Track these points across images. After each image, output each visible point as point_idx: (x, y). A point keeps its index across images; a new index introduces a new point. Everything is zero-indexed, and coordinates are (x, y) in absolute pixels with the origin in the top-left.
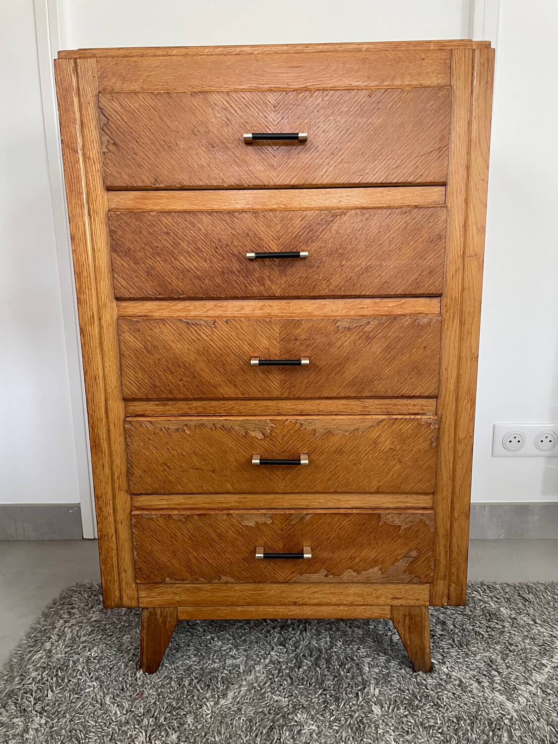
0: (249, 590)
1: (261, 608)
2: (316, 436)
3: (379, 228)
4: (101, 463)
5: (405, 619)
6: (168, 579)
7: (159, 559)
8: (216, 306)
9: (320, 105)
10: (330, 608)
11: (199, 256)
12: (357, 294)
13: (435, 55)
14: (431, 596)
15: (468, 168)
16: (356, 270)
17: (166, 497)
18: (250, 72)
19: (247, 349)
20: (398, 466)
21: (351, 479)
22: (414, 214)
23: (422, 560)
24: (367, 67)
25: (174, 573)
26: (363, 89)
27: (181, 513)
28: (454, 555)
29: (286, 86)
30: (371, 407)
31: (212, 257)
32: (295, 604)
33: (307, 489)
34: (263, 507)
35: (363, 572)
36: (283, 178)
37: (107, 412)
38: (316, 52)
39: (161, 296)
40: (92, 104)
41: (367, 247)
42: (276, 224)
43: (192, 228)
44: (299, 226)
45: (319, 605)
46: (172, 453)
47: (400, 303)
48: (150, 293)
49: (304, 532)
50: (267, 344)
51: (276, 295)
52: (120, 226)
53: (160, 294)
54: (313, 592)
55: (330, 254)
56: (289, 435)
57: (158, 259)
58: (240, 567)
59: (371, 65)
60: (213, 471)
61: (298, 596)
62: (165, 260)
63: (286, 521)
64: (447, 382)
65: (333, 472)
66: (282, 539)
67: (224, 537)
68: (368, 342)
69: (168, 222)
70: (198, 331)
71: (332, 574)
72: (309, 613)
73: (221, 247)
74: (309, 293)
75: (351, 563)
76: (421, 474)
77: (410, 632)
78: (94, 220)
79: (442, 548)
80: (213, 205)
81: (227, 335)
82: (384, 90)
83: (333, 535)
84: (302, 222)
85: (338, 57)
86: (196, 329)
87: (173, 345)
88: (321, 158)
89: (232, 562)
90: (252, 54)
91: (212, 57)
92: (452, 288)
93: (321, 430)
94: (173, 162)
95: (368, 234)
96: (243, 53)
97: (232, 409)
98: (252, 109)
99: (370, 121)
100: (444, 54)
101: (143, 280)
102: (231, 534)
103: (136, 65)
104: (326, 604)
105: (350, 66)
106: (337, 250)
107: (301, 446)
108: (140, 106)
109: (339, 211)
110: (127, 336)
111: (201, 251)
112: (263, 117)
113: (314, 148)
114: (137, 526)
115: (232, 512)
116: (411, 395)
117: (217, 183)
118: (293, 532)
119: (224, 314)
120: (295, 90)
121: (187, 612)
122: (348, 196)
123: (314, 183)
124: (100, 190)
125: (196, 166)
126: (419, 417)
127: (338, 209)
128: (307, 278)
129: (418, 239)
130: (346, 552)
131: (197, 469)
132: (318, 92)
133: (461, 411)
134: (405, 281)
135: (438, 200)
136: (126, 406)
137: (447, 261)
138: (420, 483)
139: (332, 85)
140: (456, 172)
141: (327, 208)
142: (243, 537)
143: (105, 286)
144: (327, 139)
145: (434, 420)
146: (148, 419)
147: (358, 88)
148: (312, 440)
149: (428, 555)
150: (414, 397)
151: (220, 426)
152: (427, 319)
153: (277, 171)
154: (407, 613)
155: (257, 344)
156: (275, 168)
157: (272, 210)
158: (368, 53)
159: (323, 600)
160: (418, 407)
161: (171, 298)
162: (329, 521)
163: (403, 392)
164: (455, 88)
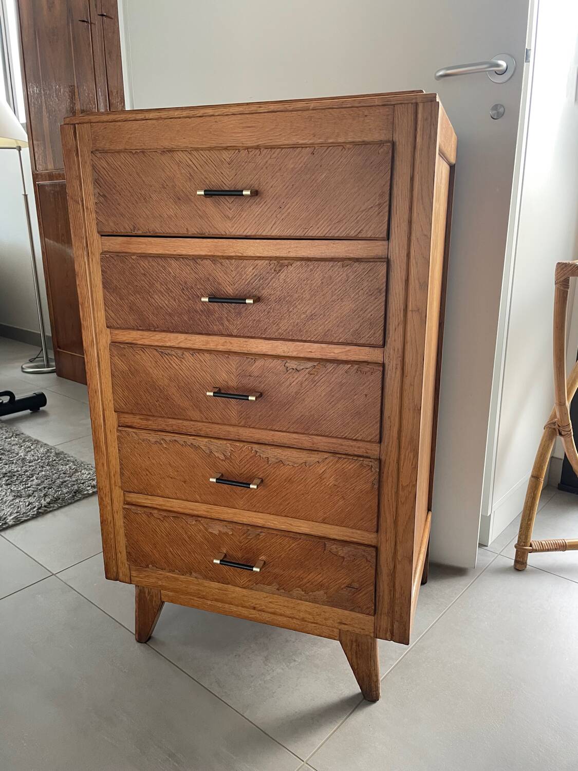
0: (216, 589)
1: (227, 606)
2: (270, 463)
3: (322, 280)
5: (352, 645)
7: (144, 548)
8: (186, 339)
9: (269, 163)
10: (285, 619)
11: (169, 296)
12: (304, 339)
13: (378, 111)
14: (375, 628)
15: (410, 222)
16: (302, 317)
17: (149, 497)
18: (210, 133)
19: (210, 380)
20: (341, 502)
21: (300, 507)
22: (355, 267)
23: (364, 593)
24: (313, 125)
25: (155, 561)
26: (306, 147)
27: (159, 513)
28: (397, 595)
29: (241, 145)
30: (319, 444)
31: (180, 298)
32: (254, 608)
33: (262, 509)
34: (226, 520)
35: (311, 593)
36: (237, 228)
37: (104, 421)
38: (268, 112)
40: (88, 162)
42: (232, 271)
43: (163, 270)
44: (251, 273)
45: (274, 613)
46: (152, 461)
47: (344, 350)
48: (133, 323)
49: (258, 547)
50: (226, 377)
51: (234, 334)
52: (109, 267)
53: (140, 327)
54: (270, 602)
55: (279, 301)
56: (246, 460)
57: (138, 296)
58: (207, 567)
59: (316, 123)
60: (185, 482)
61: (257, 602)
62: (143, 298)
63: (243, 535)
64: (390, 430)
66: (241, 550)
67: (193, 539)
68: (314, 384)
69: (144, 265)
70: (171, 361)
71: (283, 589)
72: (268, 619)
73: (187, 289)
74: (262, 334)
75: (299, 582)
76: (362, 513)
77: (357, 657)
78: (92, 260)
79: (386, 586)
80: (182, 251)
81: (192, 365)
82: (326, 148)
83: (284, 554)
84: (254, 270)
85: (287, 116)
86: (168, 358)
87: (151, 371)
88: (270, 212)
89: (199, 562)
91: (180, 120)
92: (395, 340)
93: (273, 460)
94: (148, 213)
95: (312, 284)
96: (205, 115)
97: (200, 430)
98: (210, 166)
99: (313, 177)
100: (387, 110)
101: (128, 313)
102: (199, 538)
103: (120, 129)
104: (281, 615)
105: (298, 125)
106: (285, 297)
107: (256, 471)
108: (122, 163)
109: (286, 261)
110: (116, 359)
111: (171, 292)
112: (219, 172)
113: (264, 202)
114: (127, 518)
115: (200, 519)
116: (354, 438)
117: (183, 231)
118: (250, 546)
119: (193, 347)
120: (247, 148)
121: (169, 596)
122: (297, 247)
123: (264, 234)
124: (96, 235)
125: (166, 216)
126: (362, 459)
127: (286, 259)
128: (259, 321)
129: (359, 291)
130: (296, 572)
131: (171, 478)
132: (267, 150)
133: (405, 459)
134: (347, 331)
135: (380, 254)
136: (119, 417)
137: (390, 314)
138: (362, 521)
139: (280, 143)
140: (399, 227)
141: (276, 258)
142: (208, 542)
143: (101, 315)
144: (275, 194)
145: (375, 464)
146: (134, 430)
147: (303, 146)
148: (265, 467)
149: (369, 589)
150: (357, 440)
151: (189, 444)
152: (368, 369)
153: (233, 222)
154: (354, 639)
155: (217, 377)
156: (230, 219)
157: (229, 258)
158: (315, 111)
159: (278, 610)
160: (363, 450)
161: (149, 330)
162: (280, 541)
163: (346, 435)
164: (397, 144)
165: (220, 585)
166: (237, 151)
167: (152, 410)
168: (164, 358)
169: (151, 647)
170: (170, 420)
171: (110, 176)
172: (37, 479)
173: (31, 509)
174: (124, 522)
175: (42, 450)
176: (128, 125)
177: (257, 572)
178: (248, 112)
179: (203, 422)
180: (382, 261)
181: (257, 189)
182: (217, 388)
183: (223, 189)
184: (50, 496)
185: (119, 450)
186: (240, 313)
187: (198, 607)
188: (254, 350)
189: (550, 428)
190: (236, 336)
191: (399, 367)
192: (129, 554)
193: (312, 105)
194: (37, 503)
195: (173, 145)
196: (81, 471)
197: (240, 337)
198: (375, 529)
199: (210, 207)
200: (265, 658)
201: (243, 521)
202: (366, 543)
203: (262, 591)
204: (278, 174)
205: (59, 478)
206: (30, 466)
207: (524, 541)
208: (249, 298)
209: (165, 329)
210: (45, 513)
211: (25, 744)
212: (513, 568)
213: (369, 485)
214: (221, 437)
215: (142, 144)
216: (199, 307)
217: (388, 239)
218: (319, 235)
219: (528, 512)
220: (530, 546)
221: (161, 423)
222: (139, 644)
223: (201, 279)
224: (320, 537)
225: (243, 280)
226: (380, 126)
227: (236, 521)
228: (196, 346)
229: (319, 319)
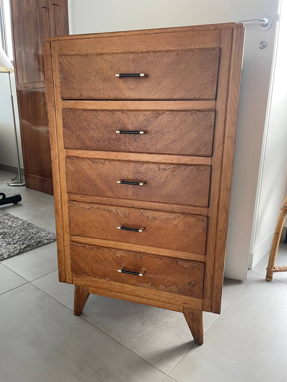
0: (118, 286)
1: (123, 295)
2: (149, 219)
3: (180, 121)
4: (59, 220)
5: (190, 314)
6: (83, 274)
8: (106, 154)
9: (153, 60)
10: (155, 302)
11: (98, 131)
12: (169, 153)
13: (213, 32)
14: (202, 306)
15: (228, 91)
16: (169, 141)
17: (84, 238)
18: (123, 45)
19: (118, 175)
20: (186, 239)
21: (164, 242)
22: (198, 114)
23: (197, 287)
24: (178, 40)
25: (86, 272)
26: (174, 51)
27: (89, 246)
28: (215, 288)
29: (139, 51)
30: (175, 209)
31: (104, 132)
32: (138, 296)
33: (144, 243)
34: (125, 249)
36: (136, 95)
37: (61, 198)
38: (154, 33)
39: (83, 148)
40: (57, 61)
41: (174, 130)
42: (132, 117)
43: (95, 118)
44: (142, 119)
45: (149, 299)
46: (86, 218)
47: (191, 159)
48: (78, 146)
49: (141, 263)
50: (127, 174)
51: (132, 151)
52: (66, 116)
53: (82, 147)
54: (146, 293)
55: (157, 132)
56: (136, 217)
57: (82, 131)
58: (114, 275)
59: (180, 39)
60: (103, 230)
61: (140, 293)
62: (84, 132)
63: (134, 257)
64: (214, 201)
65: (156, 237)
66: (132, 265)
67: (107, 259)
68: (174, 177)
69: (85, 115)
70: (98, 166)
71: (154, 285)
72: (145, 302)
73: (108, 127)
74: (147, 151)
75: (163, 282)
76: (198, 244)
77: (192, 322)
78: (57, 113)
79: (209, 284)
80: (106, 107)
81: (109, 168)
82: (185, 51)
83: (155, 267)
84: (144, 117)
85: (164, 36)
86: (97, 164)
87: (87, 171)
88: (153, 86)
89: (110, 272)
90: (124, 36)
91: (107, 38)
92: (218, 153)
93: (151, 217)
94: (88, 87)
95: (175, 123)
97: (112, 202)
98: (122, 62)
99: (177, 67)
100: (217, 31)
101: (75, 141)
102: (110, 259)
103: (75, 43)
104: (152, 299)
105: (169, 40)
106: (160, 131)
107: (141, 223)
108: (75, 61)
110: (69, 165)
111: (99, 129)
112: (127, 65)
113: (150, 81)
114: (71, 249)
115: (111, 249)
116: (194, 205)
117: (106, 97)
118: (137, 263)
119: (109, 158)
120: (142, 52)
121: (92, 290)
122: (167, 104)
123: (150, 97)
124: (60, 99)
125: (98, 89)
126: (198, 216)
127: (161, 111)
128: (146, 144)
129: (200, 127)
130: (161, 276)
131: (96, 227)
132: (153, 53)
133: (221, 216)
134: (193, 148)
135: (211, 107)
136: (69, 196)
137: (216, 140)
138: (197, 249)
139: (160, 50)
140: (222, 93)
141: (156, 110)
142: (115, 261)
143: (61, 142)
144: (156, 76)
145: (205, 219)
146: (77, 203)
147: (172, 51)
148: (146, 221)
149: (200, 285)
150: (196, 206)
151: (106, 209)
152: (203, 168)
153: (133, 91)
154: (191, 312)
155: (122, 174)
156: (132, 90)
157: (130, 110)
158: (179, 33)
159: (151, 297)
160: (199, 211)
161: (87, 150)
162: (153, 260)
163: (190, 203)
164: (222, 49)
165: (120, 284)
166: (137, 54)
167: (87, 192)
168: (94, 164)
170: (96, 197)
171: (69, 68)
172: (18, 236)
173: (16, 250)
174: (70, 251)
175: (20, 222)
176: (79, 41)
177: (141, 276)
178: (143, 34)
179: (114, 198)
180: (212, 111)
181: (147, 74)
182: (122, 179)
183: (128, 73)
184: (26, 244)
185: (69, 213)
186: (135, 140)
187: (108, 296)
188: (142, 160)
189: (284, 209)
190: (133, 152)
191: (220, 167)
192: (72, 268)
193: (177, 30)
194: (19, 247)
195: (103, 51)
196: (41, 232)
197: (135, 152)
198: (204, 253)
199: (122, 84)
200: (142, 323)
201: (134, 250)
202: (199, 260)
203: (143, 287)
204: (158, 66)
205: (29, 235)
206: (14, 230)
207: (271, 266)
208: (141, 131)
209: (96, 149)
210: (23, 252)
211: (18, 367)
212: (265, 280)
213: (202, 229)
214: (123, 206)
215: (86, 51)
216: (114, 137)
217: (216, 99)
218: (179, 98)
219: (273, 252)
220: (274, 269)
221: (91, 199)
222: (76, 316)
223: (115, 122)
224: (174, 258)
225: (138, 122)
226: (213, 40)
227: (129, 250)
228: (112, 158)
229: (177, 142)
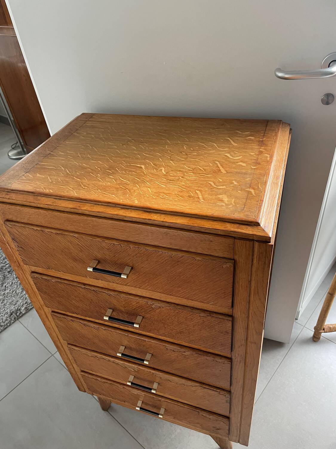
5: (217, 438)
7: (97, 389)
11: (82, 303)
14: (229, 439)
16: (174, 331)
19: (118, 342)
20: (208, 402)
31: (90, 305)
35: (192, 424)
37: (59, 340)
41: (179, 324)
44: (135, 305)
57: (62, 299)
62: (66, 300)
64: (237, 383)
68: (185, 359)
70: (91, 329)
87: (80, 330)
95: (179, 319)
106: (161, 320)
108: (29, 234)
112: (102, 253)
126: (219, 391)
135: (227, 312)
142: (132, 395)
145: (227, 395)
149: (226, 429)
155: (123, 342)
164: (238, 261)
168: (87, 327)
169: (109, 413)
171: (22, 239)
181: (132, 266)
191: (242, 361)
204: (146, 262)
212: (312, 339)
213: (225, 400)
220: (323, 330)
222: (104, 412)
223: (102, 300)
225: (130, 307)
226: (223, 249)
229: (185, 334)
